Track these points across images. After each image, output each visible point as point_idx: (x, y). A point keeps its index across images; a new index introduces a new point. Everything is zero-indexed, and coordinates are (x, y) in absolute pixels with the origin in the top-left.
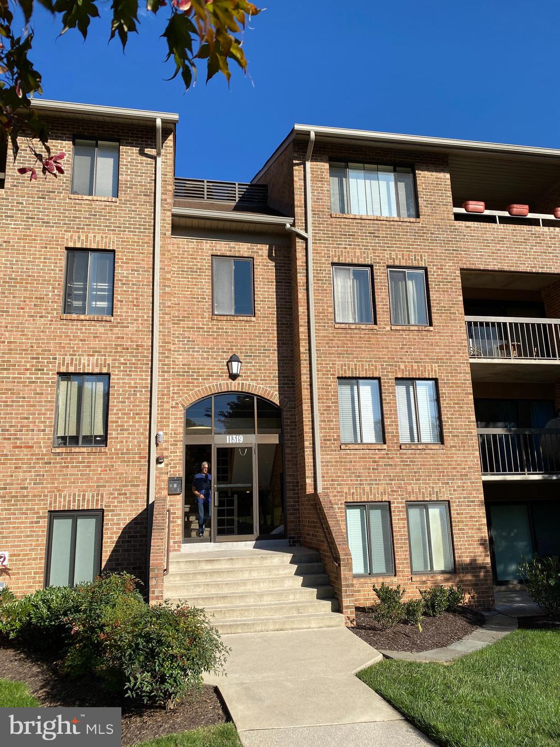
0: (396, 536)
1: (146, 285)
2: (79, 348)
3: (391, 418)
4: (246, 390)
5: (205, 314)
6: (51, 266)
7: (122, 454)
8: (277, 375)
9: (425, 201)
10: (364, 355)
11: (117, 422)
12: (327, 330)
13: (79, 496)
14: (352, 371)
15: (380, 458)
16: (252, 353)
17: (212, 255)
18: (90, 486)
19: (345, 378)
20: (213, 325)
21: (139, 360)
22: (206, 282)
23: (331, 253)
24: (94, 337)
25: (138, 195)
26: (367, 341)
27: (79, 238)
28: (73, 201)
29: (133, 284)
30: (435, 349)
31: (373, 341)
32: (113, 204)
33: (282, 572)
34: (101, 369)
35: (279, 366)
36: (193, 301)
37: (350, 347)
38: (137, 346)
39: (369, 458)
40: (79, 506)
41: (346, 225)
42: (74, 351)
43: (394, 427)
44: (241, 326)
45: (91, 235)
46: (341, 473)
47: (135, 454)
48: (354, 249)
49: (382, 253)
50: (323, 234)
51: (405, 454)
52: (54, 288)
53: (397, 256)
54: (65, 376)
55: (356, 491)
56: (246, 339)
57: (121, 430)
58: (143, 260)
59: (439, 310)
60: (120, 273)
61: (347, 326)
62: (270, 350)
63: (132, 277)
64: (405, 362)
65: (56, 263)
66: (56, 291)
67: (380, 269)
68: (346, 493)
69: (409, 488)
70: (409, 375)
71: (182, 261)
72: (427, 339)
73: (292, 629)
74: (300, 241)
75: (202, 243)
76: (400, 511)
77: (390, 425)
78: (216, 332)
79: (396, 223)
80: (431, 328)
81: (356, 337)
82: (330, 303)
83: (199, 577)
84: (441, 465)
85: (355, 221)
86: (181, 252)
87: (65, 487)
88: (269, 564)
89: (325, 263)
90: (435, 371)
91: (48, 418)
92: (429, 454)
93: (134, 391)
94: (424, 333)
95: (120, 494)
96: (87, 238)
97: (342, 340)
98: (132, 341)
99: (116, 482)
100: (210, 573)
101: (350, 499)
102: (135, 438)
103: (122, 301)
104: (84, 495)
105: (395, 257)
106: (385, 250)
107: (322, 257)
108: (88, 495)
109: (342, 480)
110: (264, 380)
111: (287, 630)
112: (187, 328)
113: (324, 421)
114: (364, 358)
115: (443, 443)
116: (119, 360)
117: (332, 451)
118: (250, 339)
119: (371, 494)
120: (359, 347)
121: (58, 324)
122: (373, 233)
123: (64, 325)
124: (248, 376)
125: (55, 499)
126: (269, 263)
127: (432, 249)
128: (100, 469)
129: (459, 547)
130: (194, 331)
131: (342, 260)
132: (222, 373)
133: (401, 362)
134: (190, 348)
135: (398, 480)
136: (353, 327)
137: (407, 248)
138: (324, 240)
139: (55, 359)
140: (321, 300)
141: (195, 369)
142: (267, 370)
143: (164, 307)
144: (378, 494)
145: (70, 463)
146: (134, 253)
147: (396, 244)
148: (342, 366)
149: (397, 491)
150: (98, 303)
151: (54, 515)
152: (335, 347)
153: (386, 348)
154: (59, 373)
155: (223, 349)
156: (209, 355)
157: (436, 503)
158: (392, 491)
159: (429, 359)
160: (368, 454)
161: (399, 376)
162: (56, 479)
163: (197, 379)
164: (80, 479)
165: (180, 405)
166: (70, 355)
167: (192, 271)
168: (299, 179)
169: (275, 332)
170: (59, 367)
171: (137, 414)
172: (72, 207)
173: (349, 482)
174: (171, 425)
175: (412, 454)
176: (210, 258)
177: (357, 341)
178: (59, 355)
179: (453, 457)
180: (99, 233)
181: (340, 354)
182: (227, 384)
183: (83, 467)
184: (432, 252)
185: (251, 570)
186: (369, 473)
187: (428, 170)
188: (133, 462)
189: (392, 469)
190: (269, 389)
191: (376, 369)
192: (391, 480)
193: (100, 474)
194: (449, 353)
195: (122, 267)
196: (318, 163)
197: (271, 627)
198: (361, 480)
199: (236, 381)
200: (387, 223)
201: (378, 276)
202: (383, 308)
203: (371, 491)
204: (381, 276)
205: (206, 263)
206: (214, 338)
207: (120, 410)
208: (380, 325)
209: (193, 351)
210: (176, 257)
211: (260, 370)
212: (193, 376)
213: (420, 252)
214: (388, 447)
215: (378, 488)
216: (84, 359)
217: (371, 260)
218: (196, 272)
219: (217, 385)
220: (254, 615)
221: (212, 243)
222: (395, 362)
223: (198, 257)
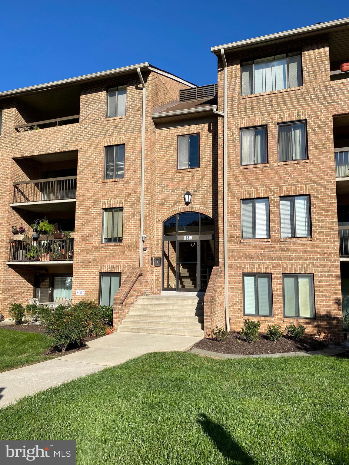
0: (274, 294)
1: (138, 160)
2: (110, 196)
3: (275, 222)
4: (194, 210)
5: (173, 170)
6: (98, 157)
7: (129, 246)
8: (211, 200)
9: (308, 72)
10: (259, 183)
11: (126, 231)
12: (235, 171)
13: (111, 265)
14: (250, 195)
15: (266, 247)
16: (197, 189)
17: (177, 136)
18: (116, 262)
19: (246, 199)
20: (177, 176)
21: (136, 199)
22: (174, 152)
23: (239, 122)
24: (117, 190)
25: (135, 111)
26: (261, 175)
27: (109, 140)
28: (106, 122)
29: (133, 160)
30: (309, 175)
31: (265, 174)
32: (124, 119)
33: (189, 308)
34: (119, 205)
35: (212, 195)
36: (167, 164)
37: (249, 180)
38: (135, 192)
39: (259, 247)
40: (111, 271)
41: (250, 102)
42: (108, 197)
43: (276, 228)
44: (191, 174)
45: (114, 138)
46: (240, 256)
47: (134, 246)
48: (255, 116)
49: (273, 116)
50: (235, 111)
51: (284, 244)
52: (99, 168)
53: (284, 115)
54: (106, 210)
55: (250, 267)
56: (194, 182)
57: (128, 234)
58: (137, 147)
59: (314, 147)
60: (127, 155)
61: (248, 167)
62: (207, 186)
63: (132, 157)
64: (286, 185)
65: (100, 155)
66: (100, 169)
67: (272, 127)
68: (243, 268)
69: (285, 265)
70: (289, 193)
71: (162, 142)
72: (303, 168)
73: (176, 335)
74: (220, 118)
75: (172, 130)
76: (278, 279)
77: (274, 227)
78: (178, 179)
79: (284, 93)
80: (307, 161)
81: (254, 173)
82: (238, 154)
83: (149, 306)
84: (309, 251)
85: (256, 98)
86: (161, 137)
87: (106, 262)
88: (186, 303)
89: (235, 129)
90: (309, 189)
91: (99, 230)
92: (300, 244)
93: (134, 215)
94: (302, 165)
95: (128, 265)
96: (113, 140)
97: (245, 176)
98: (132, 190)
99: (126, 260)
100: (154, 305)
101: (245, 271)
102: (134, 238)
103: (128, 170)
104: (113, 266)
105: (283, 116)
106: (276, 113)
107: (234, 125)
108: (115, 265)
109: (241, 260)
110: (204, 204)
111: (173, 335)
112: (164, 179)
113: (231, 226)
114: (258, 186)
115: (311, 237)
116: (127, 200)
117: (236, 243)
118: (197, 181)
119: (259, 269)
120: (255, 179)
121: (101, 185)
122: (268, 104)
123: (104, 185)
124: (195, 203)
125: (102, 267)
126: (209, 134)
127: (311, 106)
128: (119, 253)
129: (319, 303)
130: (167, 181)
131: (247, 125)
132: (181, 202)
133: (284, 186)
134: (165, 190)
135: (277, 260)
136: (252, 166)
137: (292, 108)
138: (235, 115)
139: (101, 202)
140: (232, 152)
141: (167, 201)
142: (206, 198)
143: (147, 170)
144: (264, 268)
145: (107, 250)
146: (133, 143)
147: (284, 107)
148: (244, 192)
149: (277, 267)
150: (119, 172)
151: (102, 274)
152: (239, 181)
153: (274, 178)
154: (102, 209)
155: (182, 188)
156: (175, 193)
157: (304, 275)
158: (273, 267)
159: (305, 182)
160: (258, 245)
161: (282, 195)
162: (102, 258)
163: (169, 206)
164: (111, 258)
165: (160, 221)
166: (107, 199)
167: (166, 147)
168: (221, 80)
169: (211, 175)
170: (102, 206)
171: (135, 226)
172: (106, 125)
173: (245, 261)
174: (156, 231)
175: (288, 244)
176: (176, 138)
177: (255, 175)
178: (102, 200)
179: (318, 246)
180: (118, 136)
181: (243, 185)
182: (184, 208)
183: (113, 252)
184: (311, 108)
185: (173, 305)
186: (258, 256)
187: (312, 49)
188: (133, 250)
189: (273, 254)
190: (206, 209)
191: (266, 192)
192: (272, 260)
193: (120, 256)
194: (320, 176)
195: (128, 152)
196: (233, 66)
197: (165, 332)
198: (253, 260)
199: (189, 206)
200: (279, 94)
201: (270, 131)
202: (273, 152)
203: (259, 267)
204: (273, 131)
205: (174, 141)
206: (177, 183)
207: (127, 225)
208: (271, 163)
209: (167, 192)
210: (159, 141)
211: (202, 198)
212: (167, 205)
213: (302, 109)
214: (272, 240)
215: (264, 265)
216: (112, 201)
217: (266, 122)
218: (169, 147)
219: (178, 209)
220: (162, 326)
221: (177, 129)
222: (279, 186)
223: (170, 139)
